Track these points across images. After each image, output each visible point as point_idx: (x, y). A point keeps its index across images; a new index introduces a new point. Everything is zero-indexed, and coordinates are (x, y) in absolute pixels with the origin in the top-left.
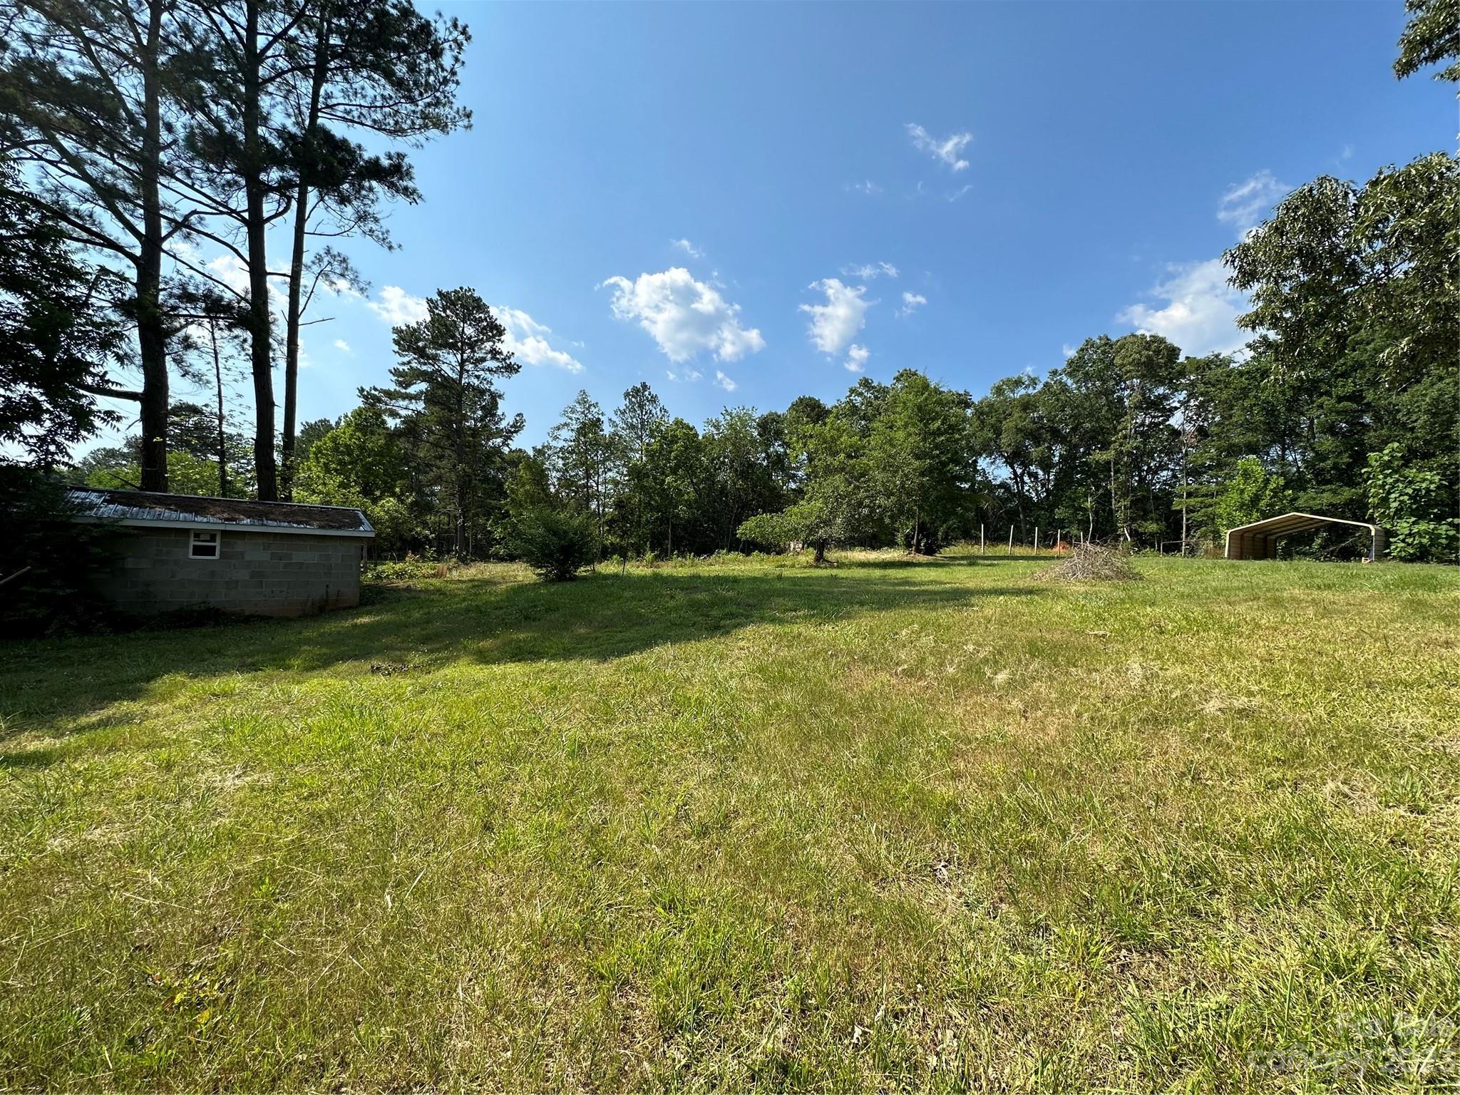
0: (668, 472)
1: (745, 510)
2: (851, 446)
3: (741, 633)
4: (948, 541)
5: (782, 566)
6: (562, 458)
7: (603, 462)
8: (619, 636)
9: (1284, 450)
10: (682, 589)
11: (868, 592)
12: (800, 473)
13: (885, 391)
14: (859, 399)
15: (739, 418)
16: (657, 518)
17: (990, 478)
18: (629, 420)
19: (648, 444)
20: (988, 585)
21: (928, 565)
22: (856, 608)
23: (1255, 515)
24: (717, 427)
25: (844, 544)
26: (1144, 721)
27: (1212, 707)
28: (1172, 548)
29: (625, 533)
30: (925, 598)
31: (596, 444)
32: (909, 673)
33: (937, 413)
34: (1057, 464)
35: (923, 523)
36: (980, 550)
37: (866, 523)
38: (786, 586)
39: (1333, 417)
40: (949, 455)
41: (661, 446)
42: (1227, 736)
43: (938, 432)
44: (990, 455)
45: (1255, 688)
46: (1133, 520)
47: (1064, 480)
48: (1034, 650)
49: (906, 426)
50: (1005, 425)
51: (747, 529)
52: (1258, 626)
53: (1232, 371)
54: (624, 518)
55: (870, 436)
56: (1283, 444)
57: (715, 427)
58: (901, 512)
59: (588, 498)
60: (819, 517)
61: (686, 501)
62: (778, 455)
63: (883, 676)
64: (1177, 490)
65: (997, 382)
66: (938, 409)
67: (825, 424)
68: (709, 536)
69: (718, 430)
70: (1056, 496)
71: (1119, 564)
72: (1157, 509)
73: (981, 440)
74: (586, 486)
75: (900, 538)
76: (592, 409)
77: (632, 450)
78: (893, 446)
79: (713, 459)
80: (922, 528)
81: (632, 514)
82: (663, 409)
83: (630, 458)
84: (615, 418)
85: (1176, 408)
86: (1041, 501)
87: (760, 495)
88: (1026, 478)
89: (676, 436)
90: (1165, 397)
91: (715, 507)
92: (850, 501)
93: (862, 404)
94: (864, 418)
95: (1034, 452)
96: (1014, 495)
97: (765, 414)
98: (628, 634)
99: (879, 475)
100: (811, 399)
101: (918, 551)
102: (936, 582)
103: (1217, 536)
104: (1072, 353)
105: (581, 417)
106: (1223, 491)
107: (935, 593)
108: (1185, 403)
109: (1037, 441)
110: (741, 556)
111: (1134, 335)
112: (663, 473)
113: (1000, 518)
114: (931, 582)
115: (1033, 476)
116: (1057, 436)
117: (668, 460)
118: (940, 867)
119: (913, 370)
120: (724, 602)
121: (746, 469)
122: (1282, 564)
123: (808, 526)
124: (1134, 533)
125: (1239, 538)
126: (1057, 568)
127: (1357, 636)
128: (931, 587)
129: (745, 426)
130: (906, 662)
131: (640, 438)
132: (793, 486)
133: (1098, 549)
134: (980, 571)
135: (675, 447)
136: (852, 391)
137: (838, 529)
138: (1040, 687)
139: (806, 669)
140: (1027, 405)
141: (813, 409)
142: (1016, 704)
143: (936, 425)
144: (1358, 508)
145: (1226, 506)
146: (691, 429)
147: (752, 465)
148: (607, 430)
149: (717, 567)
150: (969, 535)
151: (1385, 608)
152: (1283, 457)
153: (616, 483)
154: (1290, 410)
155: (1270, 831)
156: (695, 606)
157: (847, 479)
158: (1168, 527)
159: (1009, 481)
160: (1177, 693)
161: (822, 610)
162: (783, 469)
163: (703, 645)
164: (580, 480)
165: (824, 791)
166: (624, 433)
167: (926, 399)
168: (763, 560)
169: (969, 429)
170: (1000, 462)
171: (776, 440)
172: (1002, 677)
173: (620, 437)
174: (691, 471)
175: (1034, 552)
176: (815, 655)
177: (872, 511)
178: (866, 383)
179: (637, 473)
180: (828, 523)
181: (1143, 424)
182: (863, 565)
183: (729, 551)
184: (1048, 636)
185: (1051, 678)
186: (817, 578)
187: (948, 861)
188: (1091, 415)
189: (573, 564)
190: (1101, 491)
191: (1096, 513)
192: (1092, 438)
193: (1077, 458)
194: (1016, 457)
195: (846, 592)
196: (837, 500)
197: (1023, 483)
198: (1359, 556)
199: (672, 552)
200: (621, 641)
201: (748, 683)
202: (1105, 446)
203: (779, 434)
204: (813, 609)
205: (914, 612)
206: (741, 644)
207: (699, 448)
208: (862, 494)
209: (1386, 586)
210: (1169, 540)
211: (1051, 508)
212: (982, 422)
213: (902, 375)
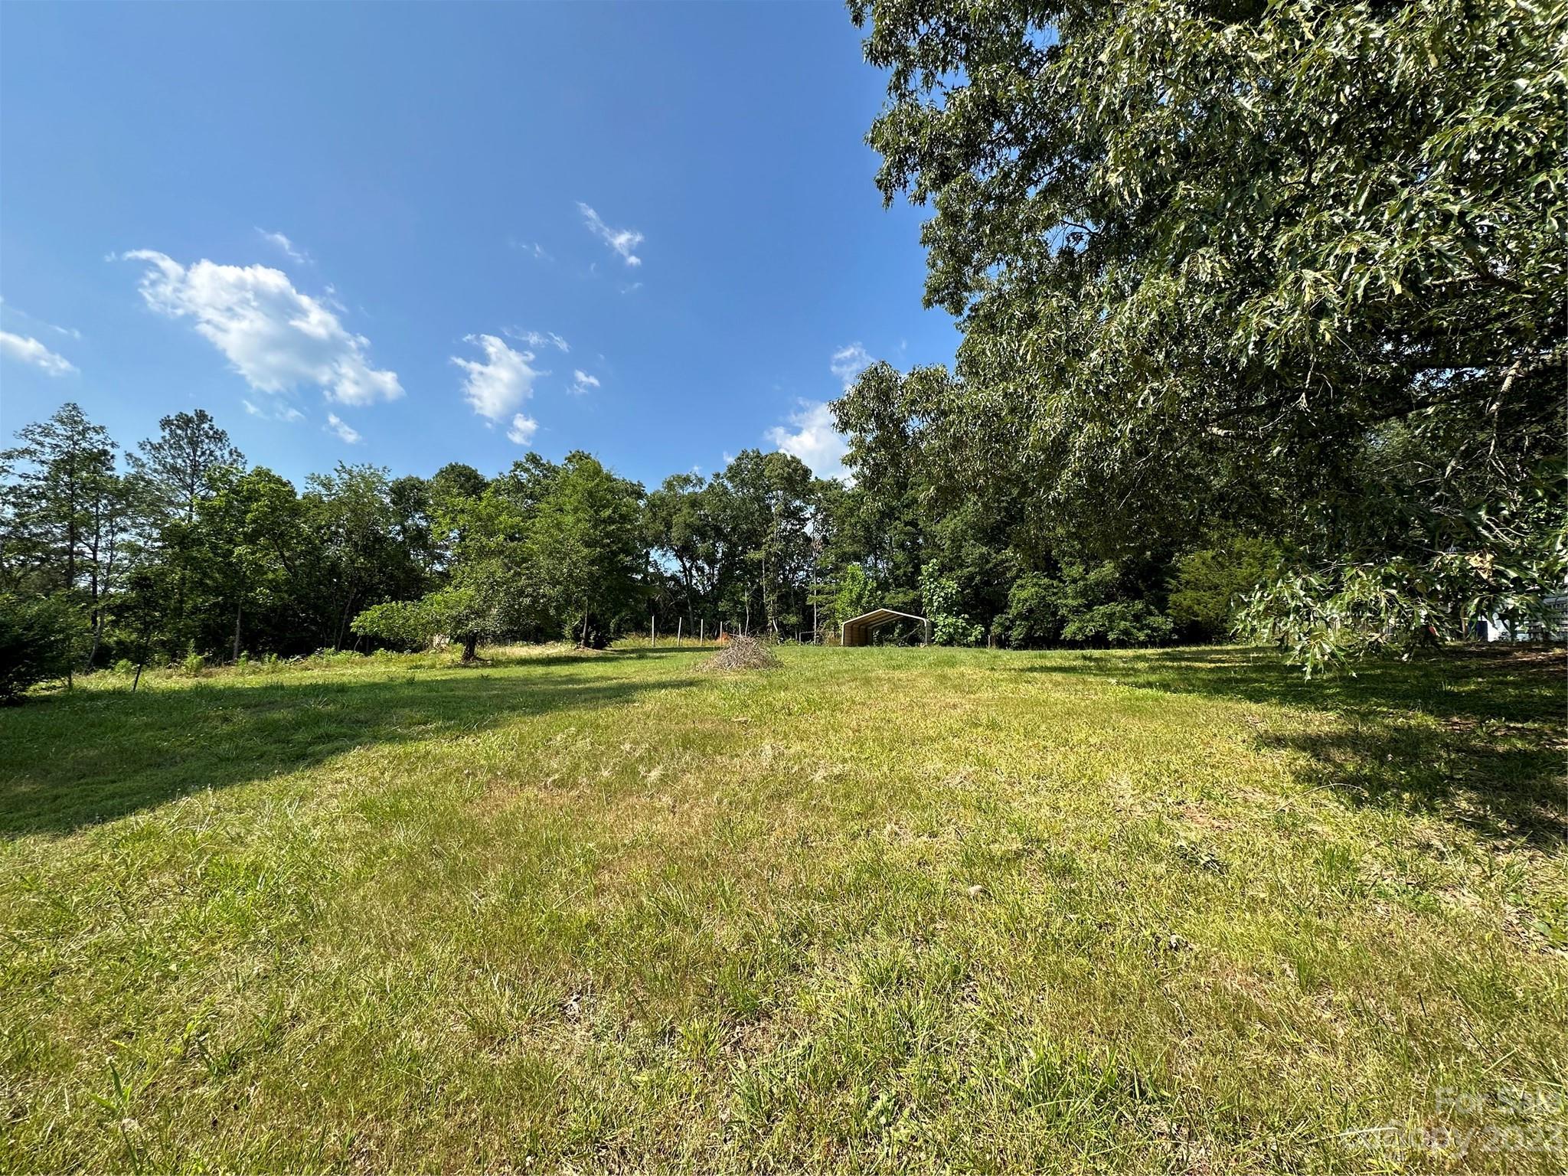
0: (239, 539)
1: (365, 595)
2: (512, 527)
3: (339, 761)
4: (619, 634)
5: (416, 667)
6: (15, 505)
7: (110, 518)
8: (110, 788)
9: (876, 559)
10: (246, 707)
11: (523, 693)
12: (448, 553)
13: (555, 470)
14: (525, 475)
15: (363, 478)
16: (215, 605)
17: (662, 570)
18: (169, 460)
19: (203, 498)
20: (653, 678)
21: (597, 659)
22: (506, 713)
23: (860, 610)
24: (327, 485)
25: (502, 639)
26: (771, 797)
27: (818, 778)
28: (807, 638)
29: (146, 625)
30: (588, 696)
31: (96, 489)
32: (560, 784)
33: (608, 501)
34: (721, 560)
35: (593, 615)
36: (649, 642)
37: (528, 614)
38: (418, 692)
39: (902, 537)
40: (620, 545)
41: (229, 502)
42: (827, 801)
43: (610, 520)
44: (662, 547)
45: (847, 756)
46: (780, 613)
47: (726, 575)
48: (686, 743)
49: (576, 510)
50: (675, 519)
51: (363, 622)
52: (854, 702)
53: (844, 493)
54: (149, 603)
55: (536, 517)
56: (876, 554)
57: (324, 485)
58: (568, 602)
59: (72, 571)
60: (469, 607)
61: (270, 581)
62: (419, 530)
63: (530, 792)
64: (810, 588)
65: (668, 477)
66: (609, 497)
67: (480, 499)
68: (306, 629)
69: (329, 489)
70: (719, 591)
71: (765, 654)
72: (796, 604)
73: (653, 532)
74: (69, 552)
75: (567, 631)
76: (91, 434)
77: (171, 503)
78: (562, 531)
79: (320, 527)
80: (592, 620)
81: (167, 597)
82: (236, 453)
83: (167, 515)
84: (138, 453)
85: (808, 519)
86: (707, 594)
87: (391, 577)
88: (694, 572)
89: (257, 491)
90: (801, 509)
91: (319, 591)
92: (508, 588)
93: (529, 481)
94: (531, 496)
95: (701, 547)
96: (683, 588)
97: (402, 477)
98: (128, 784)
99: (544, 561)
100: (465, 468)
101: (587, 644)
102: (603, 678)
103: (837, 628)
104: (731, 460)
105: (67, 445)
106: (840, 590)
107: (599, 690)
108: (814, 516)
109: (704, 538)
110: (357, 656)
111: (777, 453)
112: (230, 541)
113: (670, 610)
114: (597, 679)
115: (700, 569)
116: (719, 534)
117: (242, 524)
118: (571, 1002)
119: (586, 453)
120: (318, 719)
121: (372, 545)
122: (875, 649)
123: (454, 618)
124: (780, 625)
125: (850, 627)
126: (715, 658)
127: (910, 705)
128: (597, 684)
129: (371, 490)
130: (557, 771)
131: (190, 488)
132: (438, 568)
133: (748, 639)
134: (648, 664)
135: (254, 506)
136: (518, 465)
137: (493, 621)
138: (690, 779)
139: (432, 797)
140: (695, 503)
141: (468, 479)
142: (667, 800)
143: (607, 513)
144: (916, 606)
145: (842, 601)
146: (285, 485)
147: (380, 540)
148: (121, 469)
149: (316, 672)
150: (641, 628)
151: (926, 683)
152: (875, 565)
153: (134, 550)
154: (878, 529)
155: (850, 875)
156: (267, 730)
157: (506, 565)
158: (804, 619)
159: (678, 574)
160: (796, 768)
161: (461, 719)
162: (425, 547)
163: (271, 786)
164: (55, 541)
165: (434, 950)
166: (156, 478)
167: (598, 485)
168: (390, 660)
169: (641, 521)
170: (671, 554)
171: (416, 511)
172: (655, 774)
173: (149, 483)
174: (280, 540)
175: (699, 643)
176: (446, 777)
177: (535, 601)
178: (534, 459)
179: (179, 538)
180: (480, 614)
181: (785, 530)
182: (523, 662)
183: (339, 649)
184: (699, 727)
185: (700, 768)
186: (464, 680)
187: (580, 993)
188: (746, 518)
189: (19, 677)
190: (755, 587)
191: (752, 606)
192: (748, 538)
193: (736, 556)
194: (685, 551)
195: (498, 696)
196: (492, 588)
197: (692, 576)
198: (920, 641)
199: (241, 651)
200: (112, 796)
201: (341, 827)
202: (758, 547)
203: (420, 504)
204: (450, 719)
205: (572, 713)
206: (338, 776)
207: (296, 511)
208: (523, 581)
209: (930, 665)
210: (804, 631)
211: (716, 601)
212: (655, 514)
213: (574, 456)
